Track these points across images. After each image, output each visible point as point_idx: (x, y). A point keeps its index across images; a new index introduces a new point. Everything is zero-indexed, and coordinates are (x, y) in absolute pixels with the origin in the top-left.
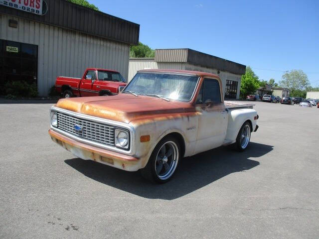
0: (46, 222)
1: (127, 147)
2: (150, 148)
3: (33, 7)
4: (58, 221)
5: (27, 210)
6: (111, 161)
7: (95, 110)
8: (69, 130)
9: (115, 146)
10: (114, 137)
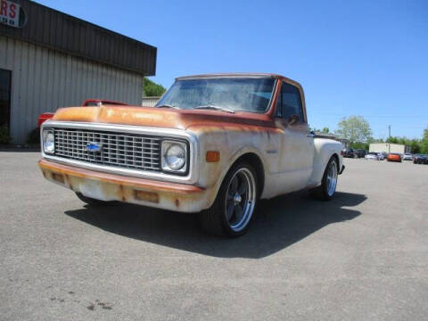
0: (47, 299)
1: (183, 170)
2: (219, 174)
3: (6, 15)
4: (69, 295)
5: (7, 280)
6: (154, 198)
7: (125, 114)
8: (76, 155)
9: (161, 171)
10: (159, 156)
